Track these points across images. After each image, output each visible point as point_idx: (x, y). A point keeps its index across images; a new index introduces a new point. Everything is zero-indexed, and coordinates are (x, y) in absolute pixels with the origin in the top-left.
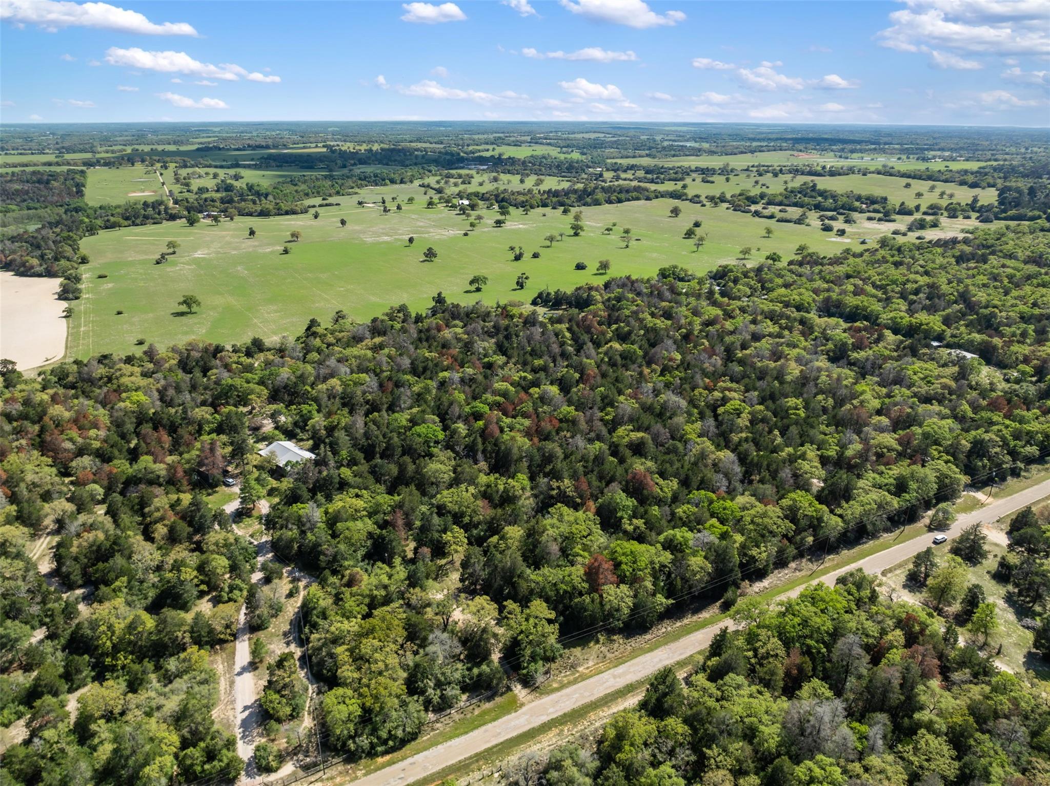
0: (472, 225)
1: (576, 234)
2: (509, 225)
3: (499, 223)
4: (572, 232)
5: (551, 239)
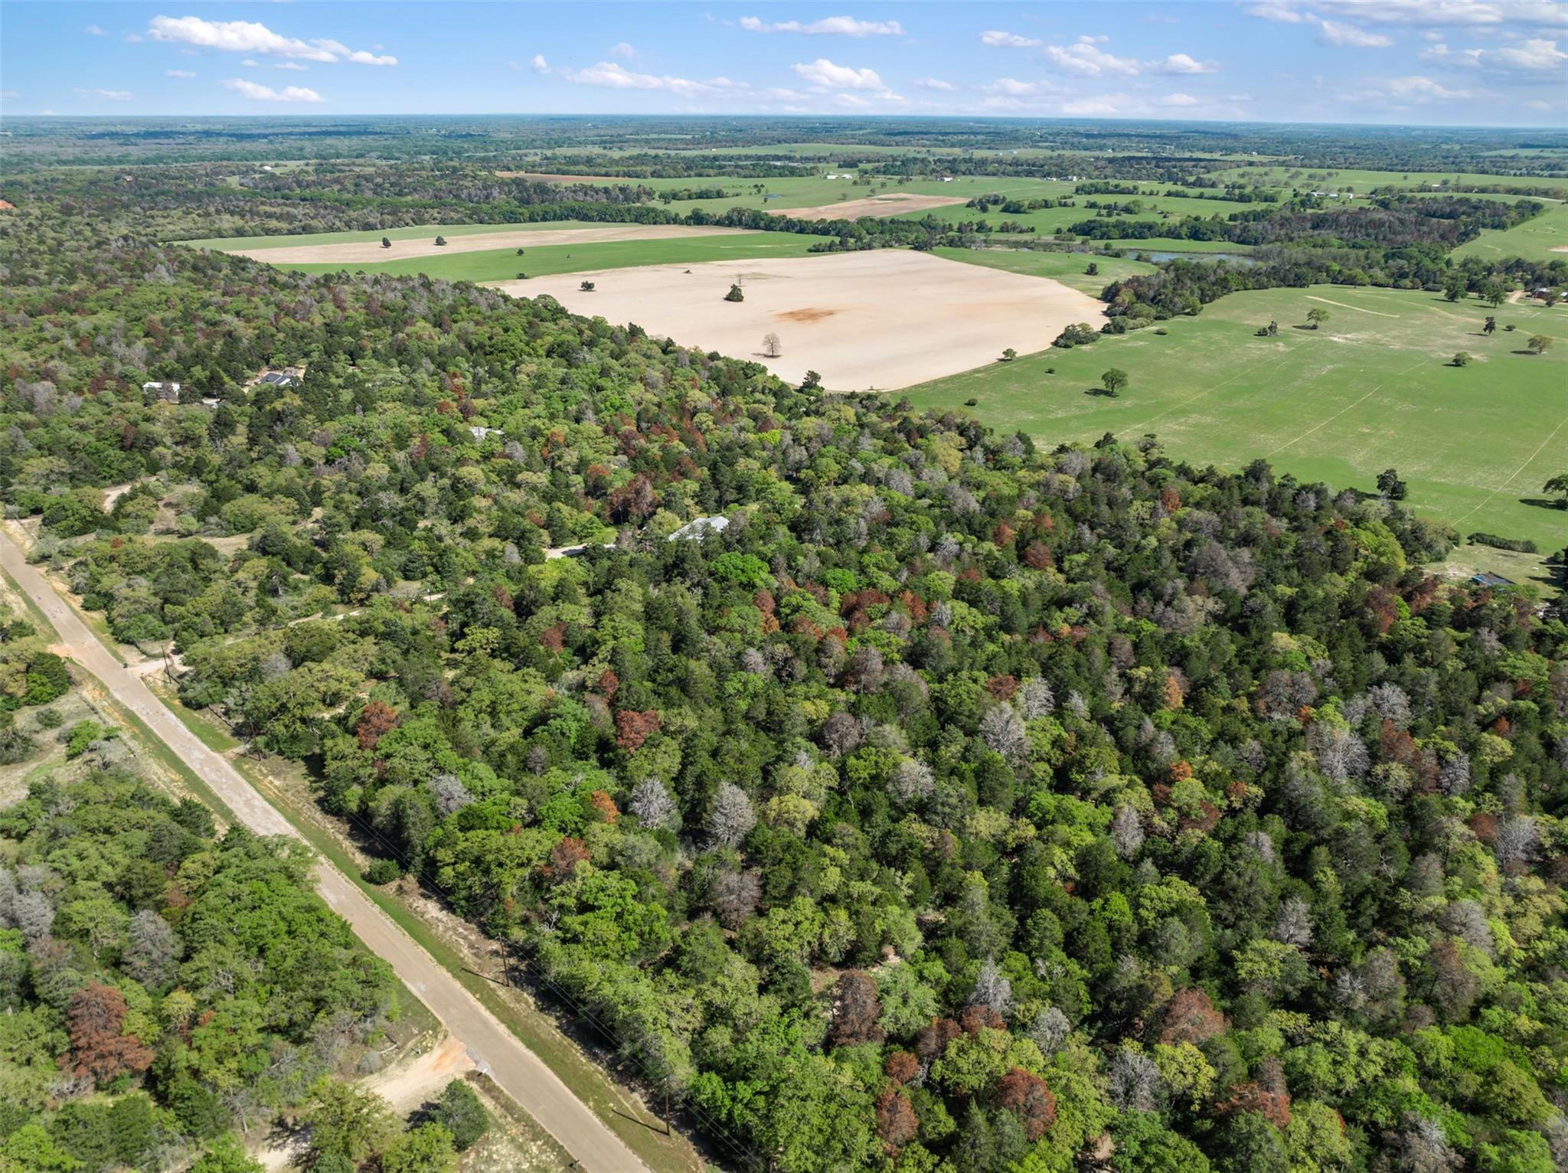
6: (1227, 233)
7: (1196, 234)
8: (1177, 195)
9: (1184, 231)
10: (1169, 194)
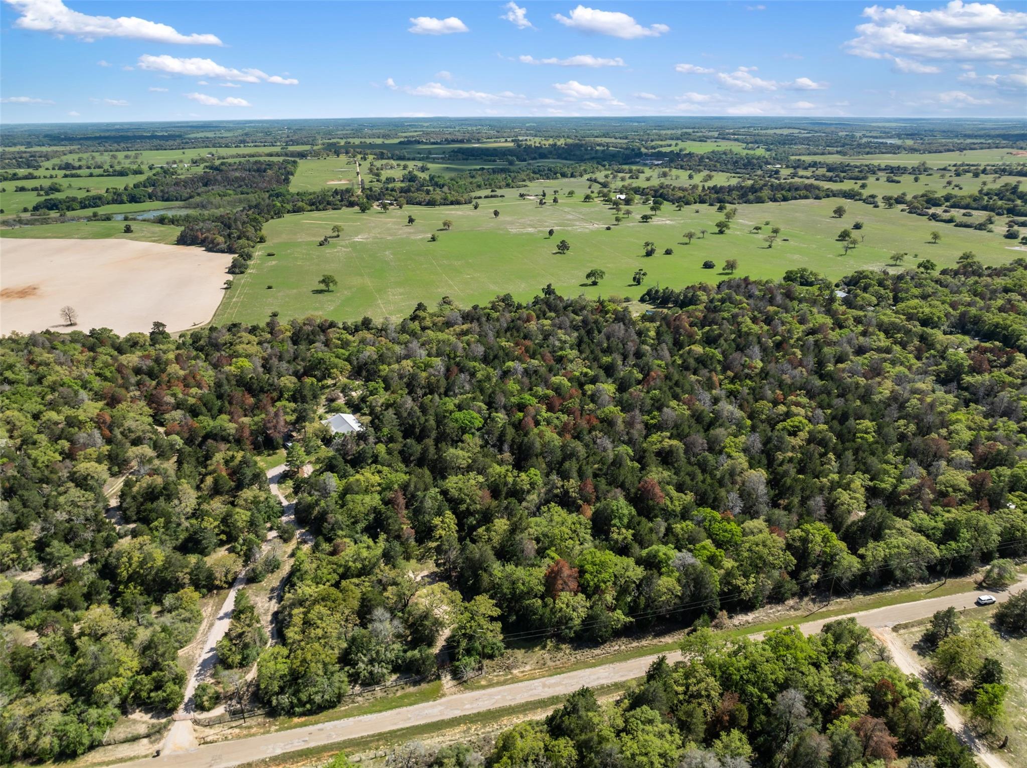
0: (618, 219)
1: (721, 232)
2: (656, 221)
3: (645, 218)
4: (717, 230)
5: (690, 236)
6: (150, 197)
7: (133, 199)
8: (73, 176)
9: (125, 198)
10: (66, 176)
